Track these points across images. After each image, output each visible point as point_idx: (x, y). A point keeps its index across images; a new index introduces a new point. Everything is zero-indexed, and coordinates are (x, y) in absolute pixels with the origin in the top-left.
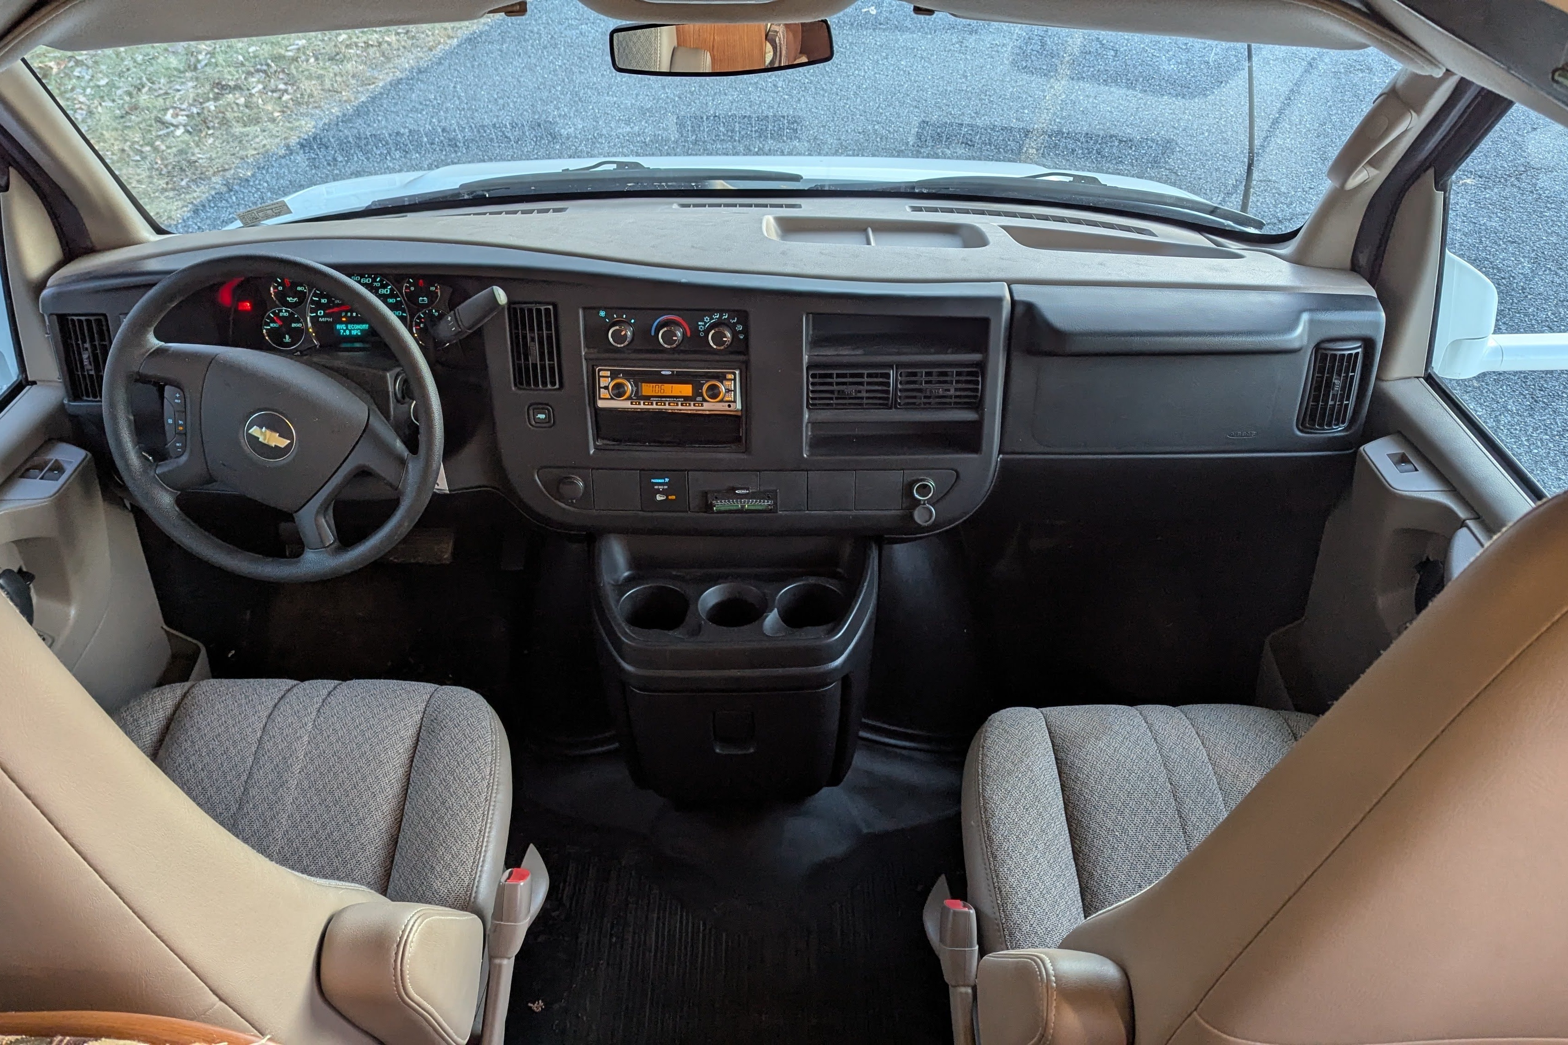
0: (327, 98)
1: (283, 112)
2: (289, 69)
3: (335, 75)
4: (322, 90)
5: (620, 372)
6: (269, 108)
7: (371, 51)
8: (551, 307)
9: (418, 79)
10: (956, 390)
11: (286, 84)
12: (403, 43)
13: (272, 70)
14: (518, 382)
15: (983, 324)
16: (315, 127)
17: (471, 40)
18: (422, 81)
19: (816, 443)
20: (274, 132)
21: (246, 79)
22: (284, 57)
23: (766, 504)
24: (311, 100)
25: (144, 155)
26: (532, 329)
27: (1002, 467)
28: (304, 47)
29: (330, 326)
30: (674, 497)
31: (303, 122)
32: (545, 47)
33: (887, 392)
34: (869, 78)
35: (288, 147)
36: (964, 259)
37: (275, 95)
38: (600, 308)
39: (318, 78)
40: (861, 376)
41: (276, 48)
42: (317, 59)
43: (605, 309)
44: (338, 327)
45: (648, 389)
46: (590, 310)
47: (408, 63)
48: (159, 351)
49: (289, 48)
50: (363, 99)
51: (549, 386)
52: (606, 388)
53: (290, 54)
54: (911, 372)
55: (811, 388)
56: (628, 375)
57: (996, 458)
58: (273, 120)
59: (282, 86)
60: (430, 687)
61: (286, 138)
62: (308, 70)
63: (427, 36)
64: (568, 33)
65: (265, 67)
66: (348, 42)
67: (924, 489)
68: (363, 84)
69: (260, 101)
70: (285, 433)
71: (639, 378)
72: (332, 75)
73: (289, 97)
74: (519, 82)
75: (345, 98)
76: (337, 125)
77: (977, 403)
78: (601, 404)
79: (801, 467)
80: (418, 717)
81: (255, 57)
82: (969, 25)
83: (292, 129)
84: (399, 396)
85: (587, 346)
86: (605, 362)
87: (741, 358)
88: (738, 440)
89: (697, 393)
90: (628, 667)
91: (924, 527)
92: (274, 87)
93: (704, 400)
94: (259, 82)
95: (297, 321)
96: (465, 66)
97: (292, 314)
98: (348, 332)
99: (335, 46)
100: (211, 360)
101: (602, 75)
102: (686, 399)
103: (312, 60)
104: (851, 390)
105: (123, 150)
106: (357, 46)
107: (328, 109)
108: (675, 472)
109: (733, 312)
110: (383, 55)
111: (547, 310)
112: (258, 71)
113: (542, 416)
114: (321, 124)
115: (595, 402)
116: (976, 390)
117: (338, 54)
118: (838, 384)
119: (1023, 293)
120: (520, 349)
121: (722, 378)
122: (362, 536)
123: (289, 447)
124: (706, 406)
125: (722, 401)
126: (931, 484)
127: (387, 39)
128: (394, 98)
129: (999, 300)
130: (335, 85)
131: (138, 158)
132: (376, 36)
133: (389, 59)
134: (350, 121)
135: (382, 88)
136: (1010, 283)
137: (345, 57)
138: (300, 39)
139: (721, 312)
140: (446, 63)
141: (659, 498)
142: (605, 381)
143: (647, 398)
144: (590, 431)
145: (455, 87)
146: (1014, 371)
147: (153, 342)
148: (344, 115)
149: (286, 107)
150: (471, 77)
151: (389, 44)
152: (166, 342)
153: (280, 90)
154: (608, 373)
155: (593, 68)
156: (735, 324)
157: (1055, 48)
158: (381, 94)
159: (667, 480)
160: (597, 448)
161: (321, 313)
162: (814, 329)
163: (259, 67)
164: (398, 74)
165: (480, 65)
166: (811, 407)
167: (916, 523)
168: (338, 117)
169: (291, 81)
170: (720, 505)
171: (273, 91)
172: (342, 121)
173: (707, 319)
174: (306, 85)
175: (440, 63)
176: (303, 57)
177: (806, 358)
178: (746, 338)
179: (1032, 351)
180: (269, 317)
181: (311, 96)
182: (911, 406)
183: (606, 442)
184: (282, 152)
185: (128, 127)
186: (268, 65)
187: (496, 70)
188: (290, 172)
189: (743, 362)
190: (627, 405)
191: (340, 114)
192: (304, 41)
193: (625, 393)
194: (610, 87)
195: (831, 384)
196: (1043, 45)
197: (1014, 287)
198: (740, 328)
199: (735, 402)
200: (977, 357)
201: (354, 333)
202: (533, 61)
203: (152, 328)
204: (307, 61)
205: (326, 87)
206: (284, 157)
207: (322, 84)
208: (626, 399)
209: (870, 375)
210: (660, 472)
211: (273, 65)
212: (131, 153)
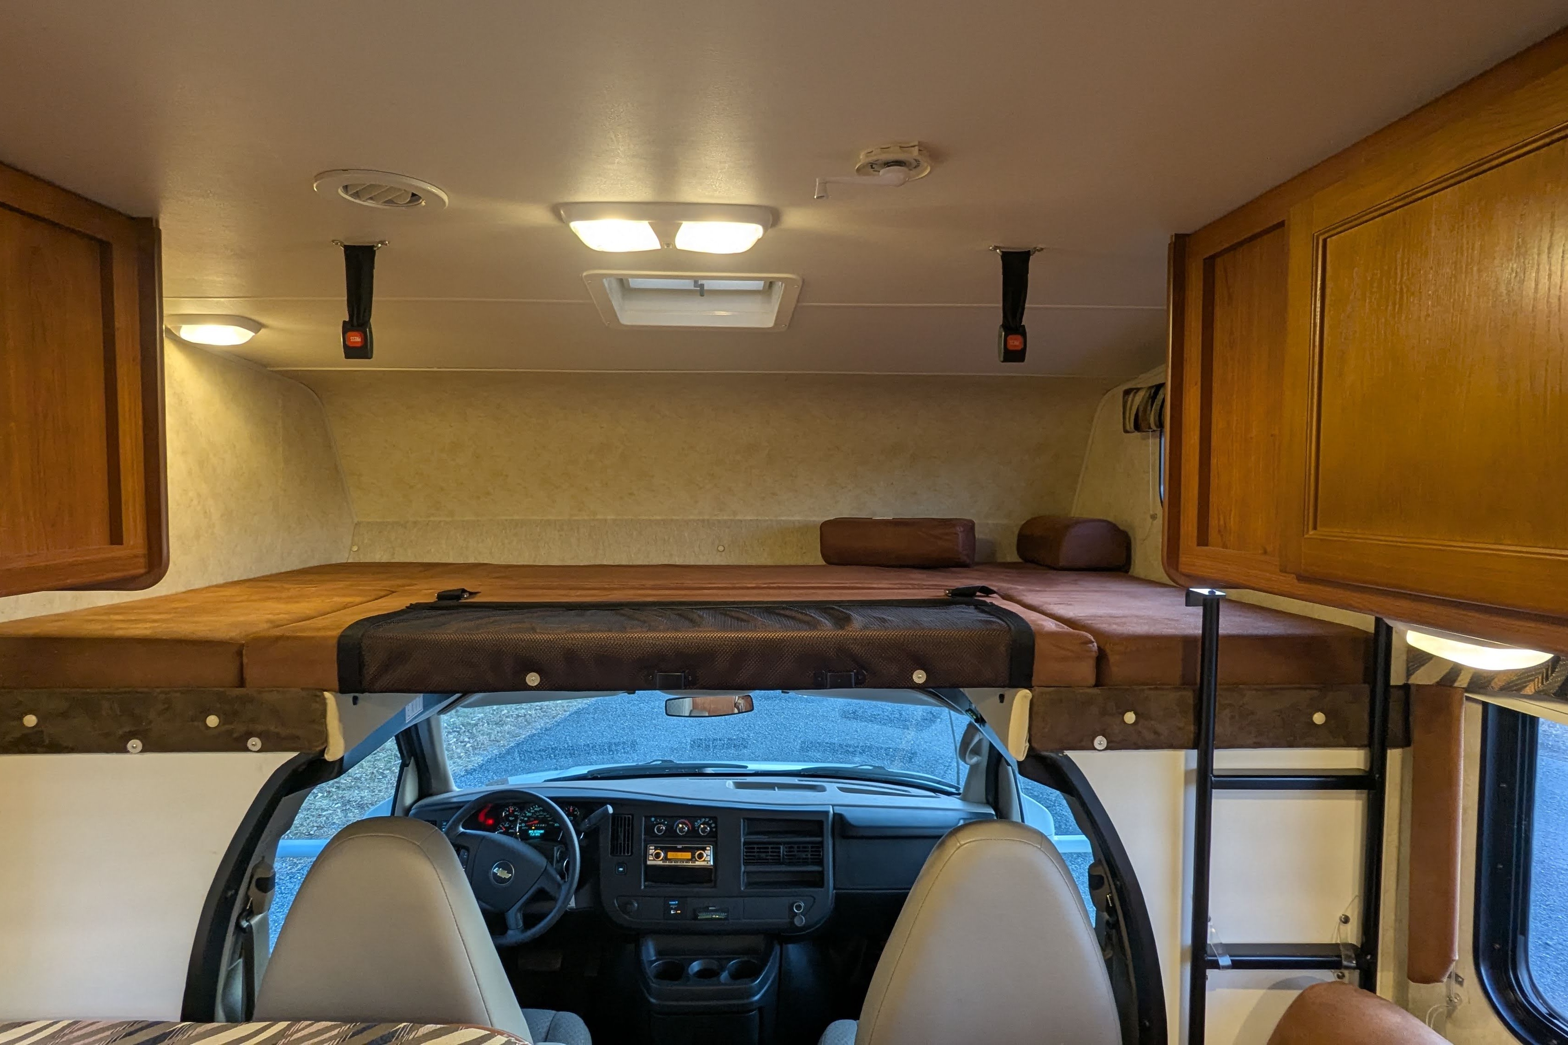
0: (491, 745)
1: (466, 753)
2: (472, 730)
3: (498, 732)
4: (489, 740)
5: (659, 847)
6: (459, 751)
7: (520, 719)
8: (630, 816)
9: (545, 734)
10: (811, 855)
11: (469, 738)
12: (538, 715)
13: (462, 731)
14: (612, 853)
15: (820, 824)
16: (483, 760)
17: (578, 713)
18: (547, 735)
19: (749, 884)
20: (460, 763)
21: (447, 735)
22: (470, 724)
23: (723, 915)
24: (483, 746)
25: (384, 775)
26: (621, 827)
27: (836, 897)
28: (482, 718)
29: (527, 831)
30: (679, 912)
31: (477, 758)
32: (619, 716)
33: (780, 856)
34: (802, 732)
35: (466, 770)
36: (814, 796)
37: (462, 744)
38: (651, 817)
39: (487, 734)
40: (768, 848)
41: (466, 719)
42: (488, 724)
43: (654, 817)
44: (530, 832)
45: (671, 855)
46: (648, 818)
47: (540, 725)
48: (463, 833)
49: (473, 719)
50: (512, 745)
51: (626, 854)
52: (652, 855)
53: (474, 722)
54: (790, 846)
55: (745, 854)
56: (662, 849)
57: (832, 891)
58: (460, 757)
59: (467, 739)
60: (554, 1012)
61: (466, 766)
62: (482, 730)
63: (553, 710)
64: (633, 708)
65: (458, 730)
66: (507, 715)
67: (799, 907)
68: (514, 737)
69: (454, 747)
70: (510, 872)
71: (666, 850)
72: (496, 732)
73: (470, 745)
74: (603, 734)
75: (502, 745)
76: (496, 759)
77: (820, 862)
78: (649, 863)
79: (742, 895)
80: (548, 1024)
81: (454, 724)
82: (859, 704)
83: (470, 762)
84: (558, 859)
85: (645, 835)
86: (652, 842)
87: (713, 839)
88: (710, 881)
89: (693, 856)
90: (653, 1000)
91: (800, 927)
92: (462, 740)
93: (696, 860)
94: (454, 737)
95: (512, 828)
96: (573, 726)
97: (510, 826)
98: (534, 835)
99: (500, 717)
100: (484, 837)
101: (651, 731)
102: (688, 860)
103: (486, 725)
104: (763, 855)
105: (373, 773)
106: (512, 717)
107: (491, 751)
108: (682, 898)
109: (711, 818)
110: (526, 721)
111: (629, 818)
112: (454, 731)
113: (621, 869)
114: (486, 758)
115: (646, 862)
116: (820, 855)
117: (501, 721)
118: (758, 852)
119: (838, 810)
120: (615, 837)
121: (704, 849)
122: (534, 925)
123: (511, 877)
124: (697, 863)
125: (704, 861)
126: (803, 905)
127: (529, 712)
128: (530, 744)
129: (827, 813)
130: (497, 738)
131: (381, 777)
132: (523, 711)
133: (529, 723)
134: (503, 757)
135: (524, 738)
136: (833, 806)
137: (504, 722)
138: (480, 713)
139: (705, 818)
140: (562, 725)
141: (672, 912)
142: (652, 850)
143: (670, 860)
144: (643, 877)
145: (566, 738)
146: (837, 847)
147: (462, 830)
148: (500, 754)
149: (468, 750)
150: (575, 732)
151: (530, 715)
152: (465, 829)
153: (465, 742)
154: (653, 848)
155: (645, 727)
156: (711, 824)
157: (907, 717)
158: (523, 742)
159: (677, 902)
160: (645, 886)
161: (523, 825)
162: (748, 828)
163: (455, 729)
164: (534, 732)
165: (581, 726)
166: (746, 864)
167: (795, 925)
168: (496, 755)
169: (472, 736)
170: (703, 916)
171: (461, 742)
172: (499, 757)
173: (699, 821)
174: (481, 738)
175: (558, 725)
176: (481, 724)
177: (742, 840)
178: (716, 831)
179: (845, 837)
180: (500, 827)
181: (482, 744)
182: (790, 864)
183: (650, 883)
184: (463, 774)
185: (378, 760)
186: (461, 728)
187: (590, 728)
188: (466, 785)
189: (714, 841)
190: (661, 863)
191: (498, 753)
192: (482, 715)
193: (660, 857)
194: (654, 737)
195: (754, 852)
196: (901, 714)
197: (835, 807)
198: (713, 825)
199: (710, 861)
200: (819, 839)
201: (537, 835)
202: (611, 723)
203: (461, 823)
204: (483, 725)
205: (491, 739)
206: (463, 776)
207: (490, 738)
208: (661, 860)
209: (772, 848)
210: (673, 898)
211: (463, 728)
212: (377, 774)
